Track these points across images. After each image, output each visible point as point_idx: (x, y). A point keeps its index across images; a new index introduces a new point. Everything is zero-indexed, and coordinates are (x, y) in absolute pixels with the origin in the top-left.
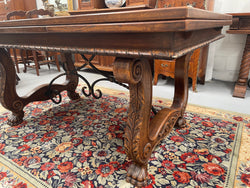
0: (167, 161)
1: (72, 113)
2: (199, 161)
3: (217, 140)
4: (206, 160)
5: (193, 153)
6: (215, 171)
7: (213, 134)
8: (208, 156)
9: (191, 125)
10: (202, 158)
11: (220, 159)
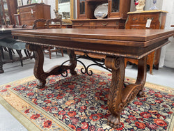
0: (131, 115)
1: (73, 83)
2: (152, 117)
3: (164, 106)
4: (156, 117)
5: (148, 112)
6: (161, 124)
7: (162, 102)
8: (158, 115)
9: (147, 96)
10: (153, 116)
11: (165, 117)
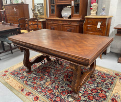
1: (49, 68)
3: (106, 84)
5: (96, 89)
7: (105, 81)
9: (97, 77)
10: (99, 91)
